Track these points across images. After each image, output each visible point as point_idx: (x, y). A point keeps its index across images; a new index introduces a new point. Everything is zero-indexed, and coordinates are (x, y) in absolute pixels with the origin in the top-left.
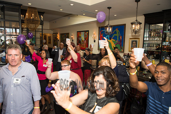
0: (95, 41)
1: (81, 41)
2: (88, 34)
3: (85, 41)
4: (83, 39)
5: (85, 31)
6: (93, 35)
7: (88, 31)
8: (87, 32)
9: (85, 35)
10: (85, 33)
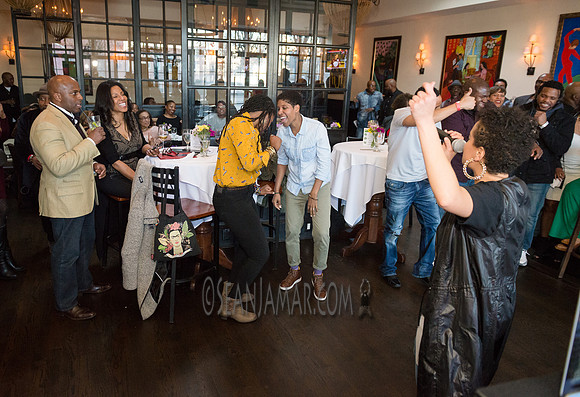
0: (531, 71)
1: (464, 73)
2: (502, 44)
3: (484, 71)
4: (472, 66)
5: (488, 35)
6: (528, 48)
7: (503, 33)
8: (499, 39)
9: (485, 50)
10: (484, 43)
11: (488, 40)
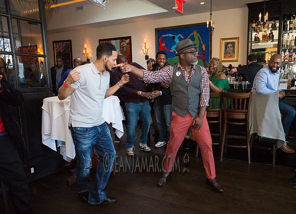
2: (130, 44)
5: (122, 39)
8: (128, 41)
9: (122, 47)
11: (123, 42)
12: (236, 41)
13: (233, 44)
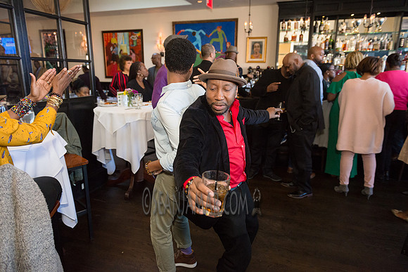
2: (141, 38)
7: (141, 31)
8: (139, 34)
9: (131, 41)
10: (130, 36)
11: (132, 35)
12: (263, 40)
13: (261, 44)
